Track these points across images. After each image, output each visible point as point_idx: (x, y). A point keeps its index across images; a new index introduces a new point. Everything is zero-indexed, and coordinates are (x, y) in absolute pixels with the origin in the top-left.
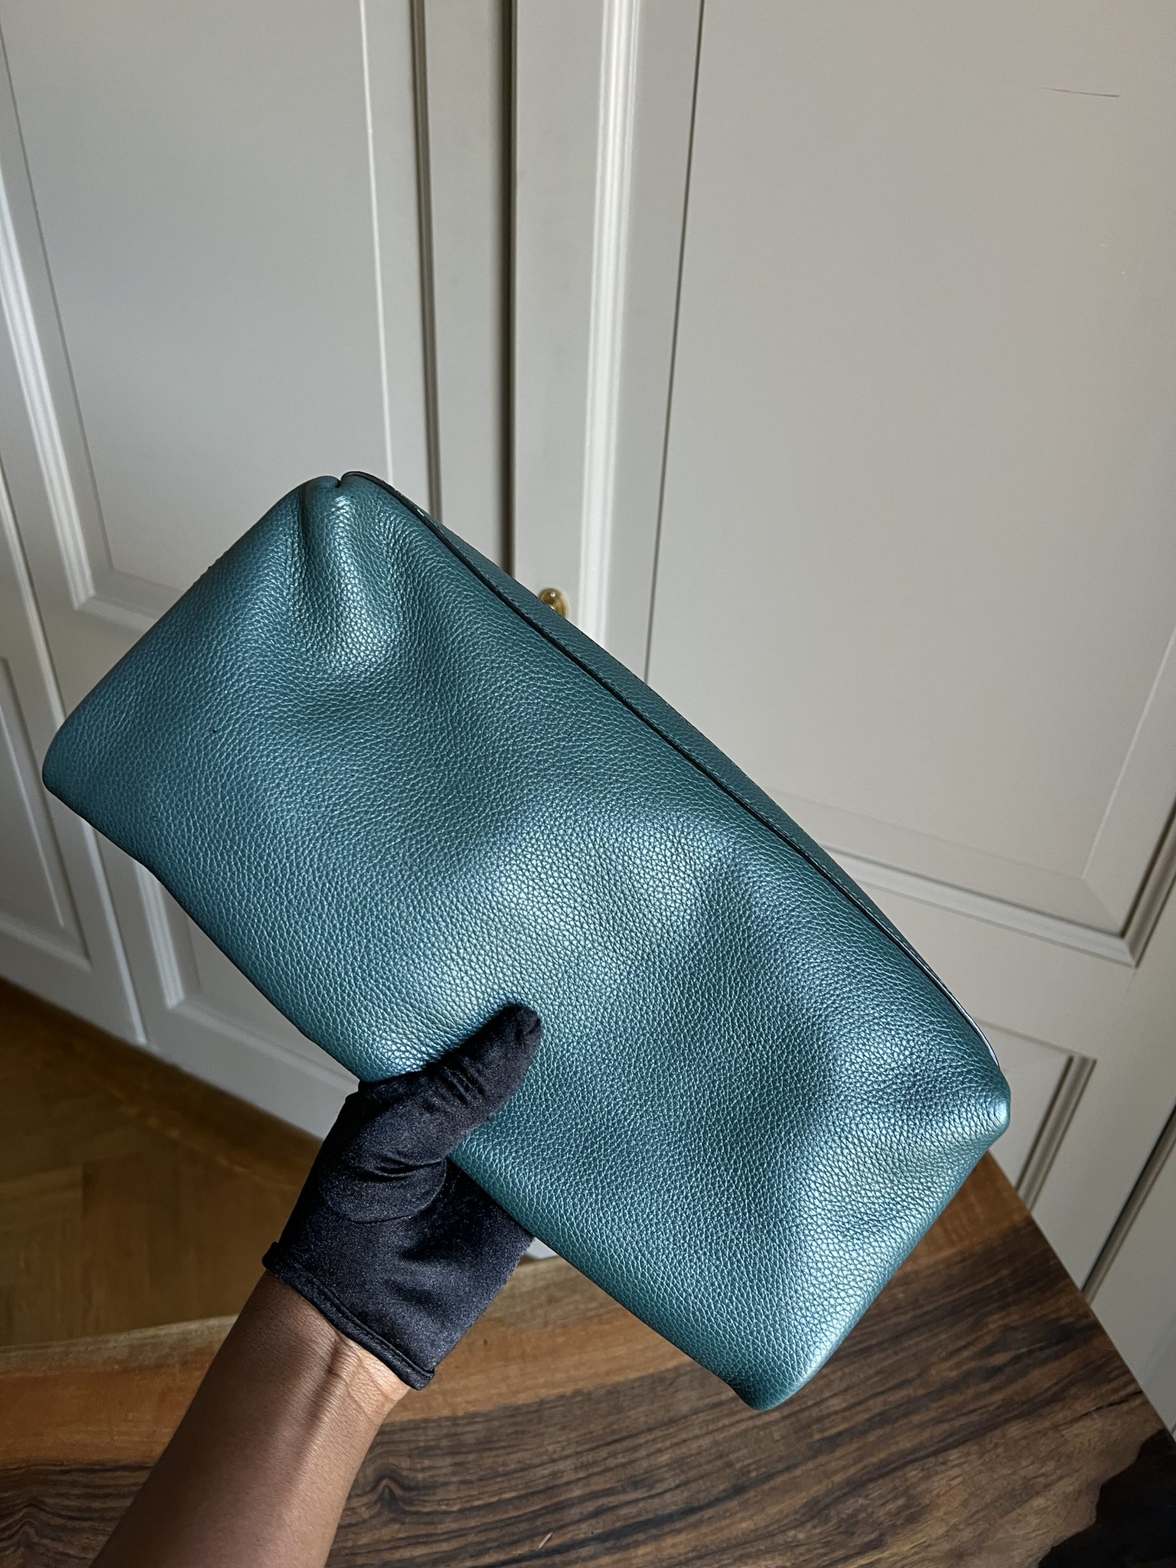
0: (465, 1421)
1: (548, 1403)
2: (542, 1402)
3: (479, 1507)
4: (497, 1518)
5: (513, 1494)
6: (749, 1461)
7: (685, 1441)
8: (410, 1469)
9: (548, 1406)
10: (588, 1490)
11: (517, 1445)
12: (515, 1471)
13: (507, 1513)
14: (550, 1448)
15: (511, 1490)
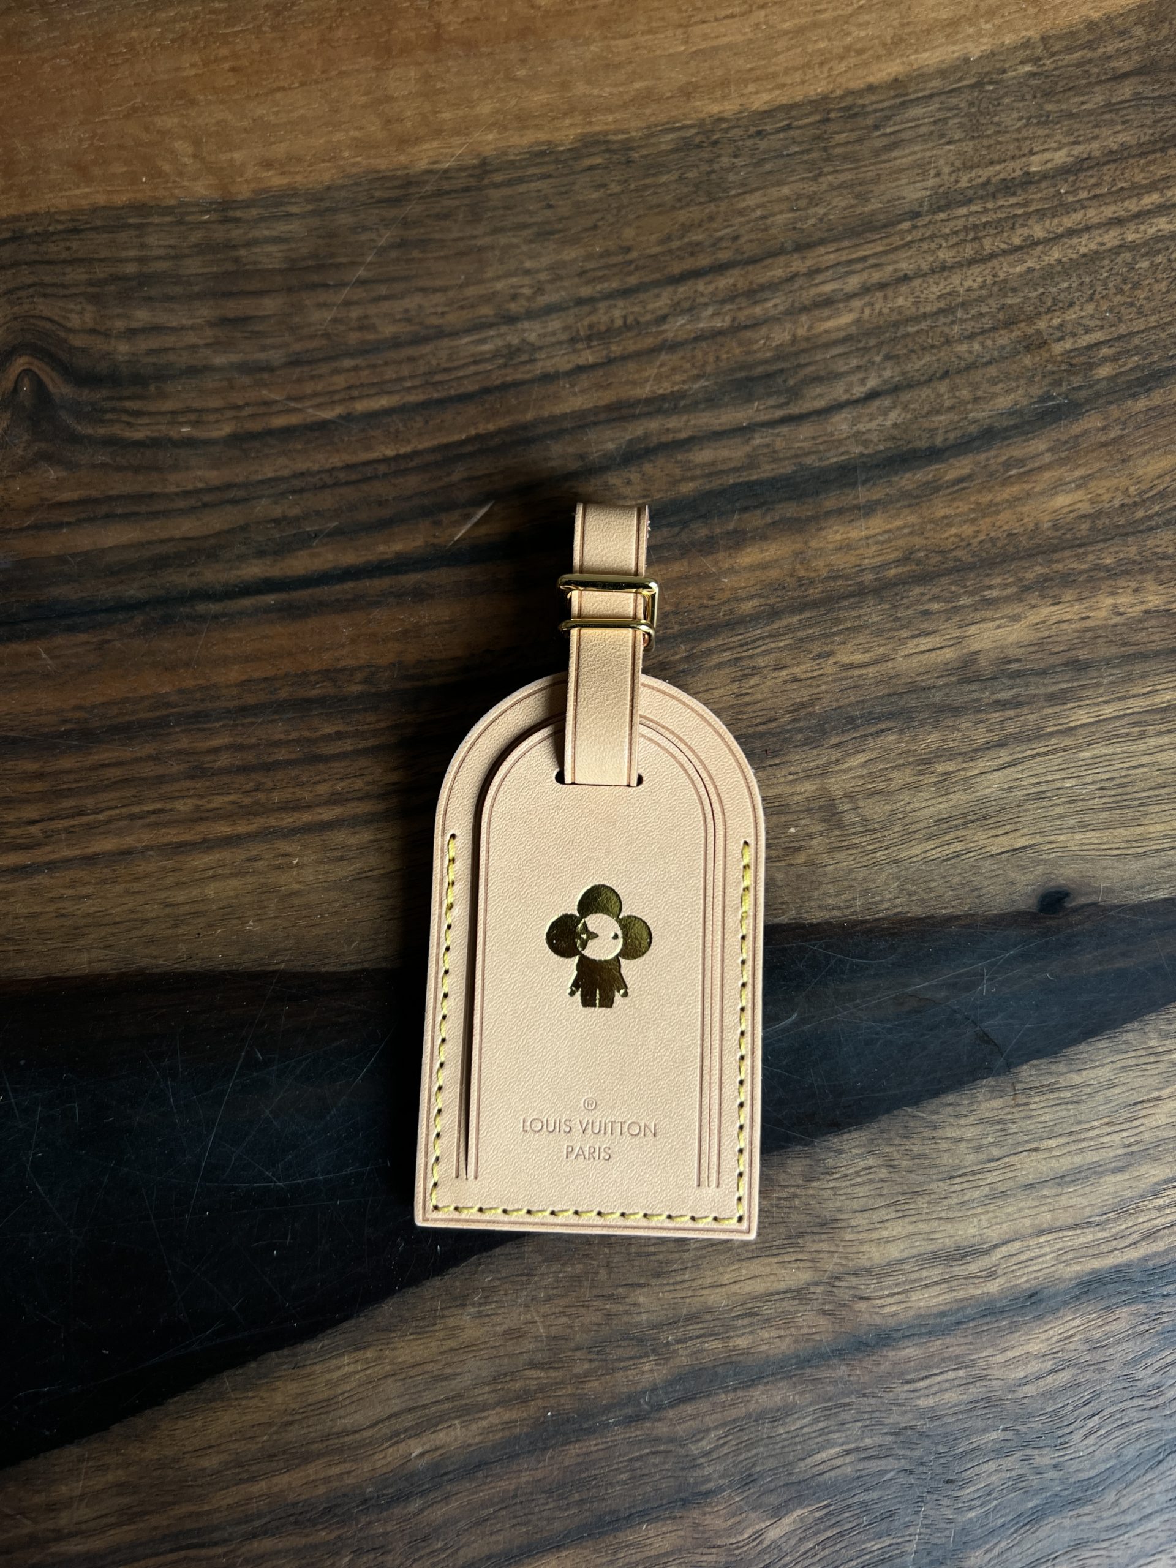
0: (254, 212)
1: (497, 170)
2: (484, 168)
3: (288, 432)
4: (336, 460)
5: (384, 402)
6: (1098, 336)
7: (906, 278)
8: (93, 331)
9: (498, 178)
10: (607, 397)
11: (406, 278)
12: (396, 343)
13: (368, 448)
14: (499, 286)
15: (381, 387)
